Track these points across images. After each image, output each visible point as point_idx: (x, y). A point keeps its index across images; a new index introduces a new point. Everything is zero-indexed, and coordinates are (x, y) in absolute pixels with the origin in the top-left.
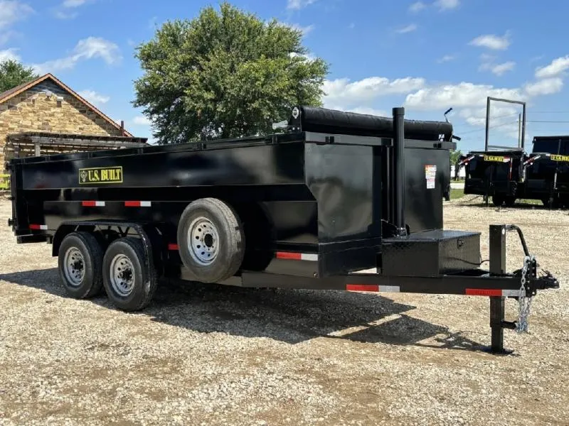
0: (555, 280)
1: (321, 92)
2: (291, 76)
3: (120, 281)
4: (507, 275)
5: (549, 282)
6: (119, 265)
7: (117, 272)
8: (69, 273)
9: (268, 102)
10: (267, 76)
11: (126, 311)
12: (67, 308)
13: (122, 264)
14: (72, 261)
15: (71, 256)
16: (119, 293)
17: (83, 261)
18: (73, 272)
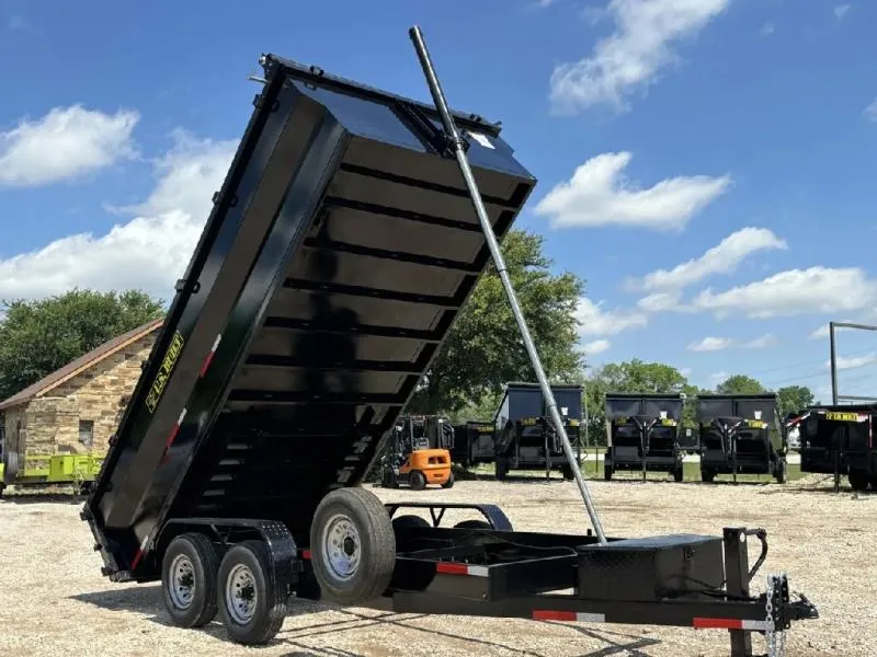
0: (812, 607)
1: (573, 320)
2: (528, 299)
3: (239, 601)
4: (753, 599)
5: (804, 610)
6: (237, 580)
7: (236, 590)
8: (175, 591)
9: (493, 337)
10: (491, 301)
11: (244, 644)
12: (168, 639)
13: (242, 578)
14: (179, 575)
15: (179, 568)
16: (237, 619)
17: (194, 574)
18: (181, 589)
